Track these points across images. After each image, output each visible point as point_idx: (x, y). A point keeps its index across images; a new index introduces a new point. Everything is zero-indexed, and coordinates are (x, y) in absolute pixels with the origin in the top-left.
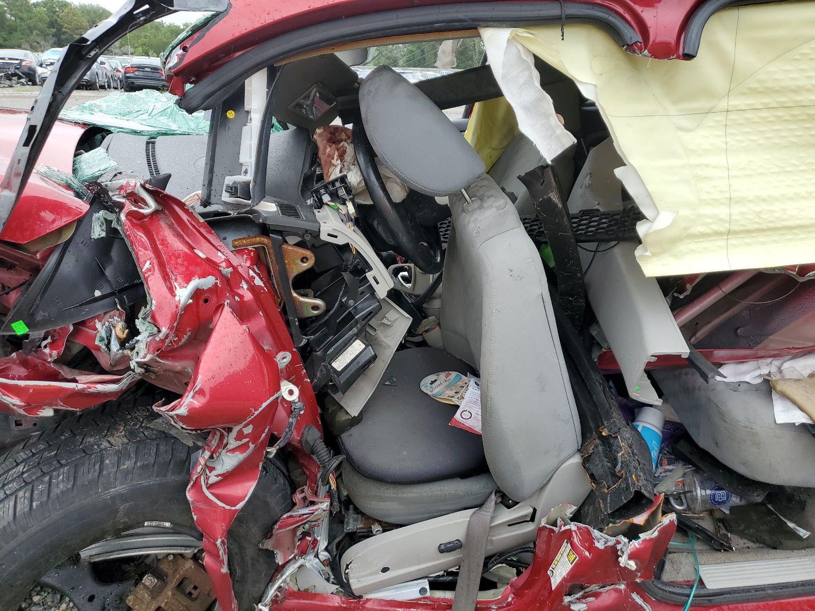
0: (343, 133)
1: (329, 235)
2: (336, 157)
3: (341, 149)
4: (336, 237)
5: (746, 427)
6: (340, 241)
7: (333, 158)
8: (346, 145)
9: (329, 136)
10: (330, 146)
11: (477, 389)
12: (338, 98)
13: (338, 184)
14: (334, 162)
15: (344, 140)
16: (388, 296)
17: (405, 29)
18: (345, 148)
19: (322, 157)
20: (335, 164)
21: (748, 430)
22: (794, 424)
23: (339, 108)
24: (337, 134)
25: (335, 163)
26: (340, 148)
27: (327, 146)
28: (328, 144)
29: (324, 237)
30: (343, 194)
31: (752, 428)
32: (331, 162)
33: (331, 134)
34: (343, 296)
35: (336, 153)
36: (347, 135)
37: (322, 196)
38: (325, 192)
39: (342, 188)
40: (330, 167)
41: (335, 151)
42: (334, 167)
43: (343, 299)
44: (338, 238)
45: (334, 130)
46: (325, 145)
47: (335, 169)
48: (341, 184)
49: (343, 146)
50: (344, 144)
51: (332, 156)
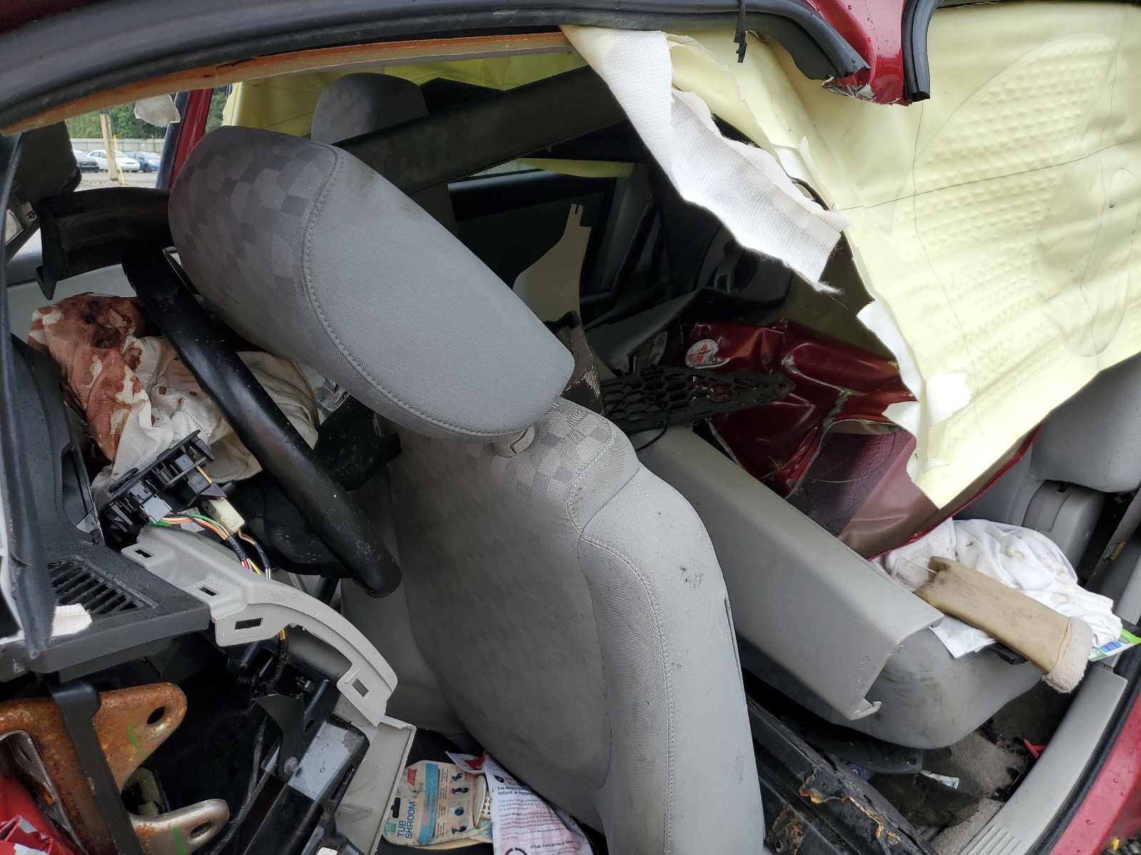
0: (114, 314)
1: (240, 625)
2: (126, 384)
3: (128, 357)
4: (257, 622)
5: (924, 680)
6: (270, 629)
7: (120, 388)
9: (86, 327)
10: (103, 357)
11: (506, 790)
13: (184, 463)
14: (125, 395)
15: (126, 331)
16: (389, 713)
17: (425, 20)
18: (136, 353)
19: (85, 390)
20: (127, 401)
21: (927, 683)
22: (973, 652)
24: (101, 319)
25: (129, 400)
28: (97, 353)
29: (226, 637)
30: (205, 485)
31: (931, 679)
32: (114, 400)
33: (88, 322)
34: (265, 756)
35: (129, 372)
36: (124, 317)
37: (142, 507)
38: (150, 493)
39: (198, 471)
40: (113, 412)
41: (123, 367)
42: (125, 411)
43: (266, 765)
44: (263, 623)
45: (91, 308)
46: (87, 357)
47: (128, 415)
48: (194, 461)
49: (131, 348)
50: (133, 343)
51: (117, 382)
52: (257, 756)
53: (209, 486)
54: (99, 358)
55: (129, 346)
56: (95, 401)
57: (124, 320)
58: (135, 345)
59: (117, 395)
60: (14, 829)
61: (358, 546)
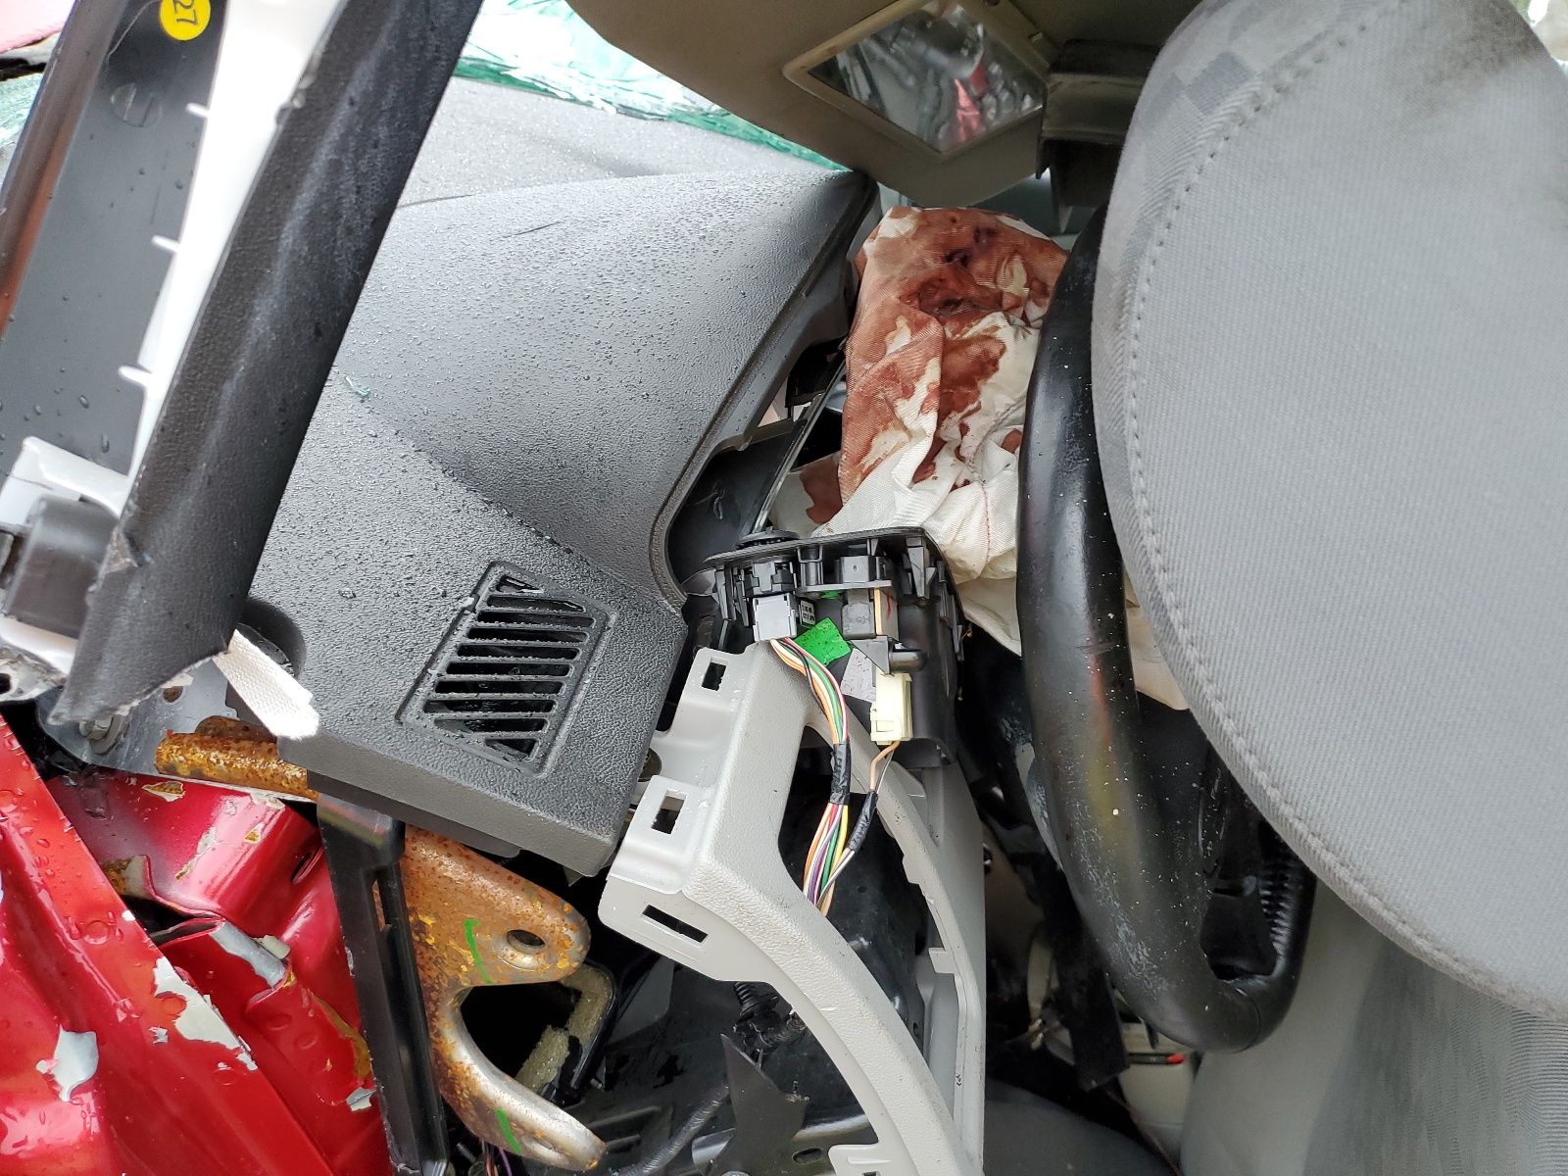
0: (1018, 266)
1: (652, 912)
2: (922, 390)
3: (975, 350)
4: (698, 936)
6: (717, 963)
7: (908, 393)
8: (1005, 333)
9: (934, 265)
10: (917, 326)
12: (1058, 77)
13: (855, 571)
14: (907, 409)
15: (1007, 302)
18: (995, 350)
19: (860, 366)
20: (908, 422)
23: (1048, 130)
24: (980, 266)
25: (910, 419)
26: (968, 342)
27: (901, 322)
28: (908, 316)
30: (866, 630)
32: (892, 409)
33: (949, 259)
34: (706, 1133)
35: (932, 373)
36: (1032, 280)
37: (757, 603)
38: (778, 588)
39: (872, 600)
40: (885, 429)
41: (928, 358)
42: (903, 435)
43: (702, 1146)
44: (706, 941)
45: (977, 239)
46: (887, 314)
47: (904, 443)
48: (872, 578)
49: (987, 337)
50: (996, 328)
51: (909, 380)
52: (697, 1122)
53: (874, 636)
54: (909, 325)
55: (986, 330)
56: (860, 394)
57: (1029, 285)
58: (999, 334)
59: (899, 403)
60: (201, 934)
61: (1121, 935)
